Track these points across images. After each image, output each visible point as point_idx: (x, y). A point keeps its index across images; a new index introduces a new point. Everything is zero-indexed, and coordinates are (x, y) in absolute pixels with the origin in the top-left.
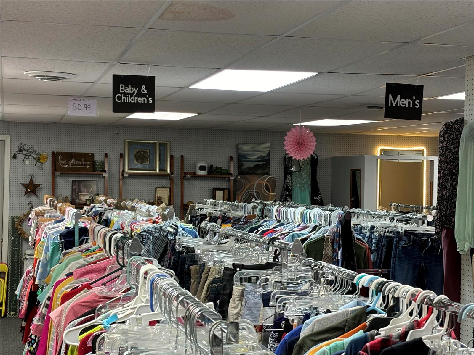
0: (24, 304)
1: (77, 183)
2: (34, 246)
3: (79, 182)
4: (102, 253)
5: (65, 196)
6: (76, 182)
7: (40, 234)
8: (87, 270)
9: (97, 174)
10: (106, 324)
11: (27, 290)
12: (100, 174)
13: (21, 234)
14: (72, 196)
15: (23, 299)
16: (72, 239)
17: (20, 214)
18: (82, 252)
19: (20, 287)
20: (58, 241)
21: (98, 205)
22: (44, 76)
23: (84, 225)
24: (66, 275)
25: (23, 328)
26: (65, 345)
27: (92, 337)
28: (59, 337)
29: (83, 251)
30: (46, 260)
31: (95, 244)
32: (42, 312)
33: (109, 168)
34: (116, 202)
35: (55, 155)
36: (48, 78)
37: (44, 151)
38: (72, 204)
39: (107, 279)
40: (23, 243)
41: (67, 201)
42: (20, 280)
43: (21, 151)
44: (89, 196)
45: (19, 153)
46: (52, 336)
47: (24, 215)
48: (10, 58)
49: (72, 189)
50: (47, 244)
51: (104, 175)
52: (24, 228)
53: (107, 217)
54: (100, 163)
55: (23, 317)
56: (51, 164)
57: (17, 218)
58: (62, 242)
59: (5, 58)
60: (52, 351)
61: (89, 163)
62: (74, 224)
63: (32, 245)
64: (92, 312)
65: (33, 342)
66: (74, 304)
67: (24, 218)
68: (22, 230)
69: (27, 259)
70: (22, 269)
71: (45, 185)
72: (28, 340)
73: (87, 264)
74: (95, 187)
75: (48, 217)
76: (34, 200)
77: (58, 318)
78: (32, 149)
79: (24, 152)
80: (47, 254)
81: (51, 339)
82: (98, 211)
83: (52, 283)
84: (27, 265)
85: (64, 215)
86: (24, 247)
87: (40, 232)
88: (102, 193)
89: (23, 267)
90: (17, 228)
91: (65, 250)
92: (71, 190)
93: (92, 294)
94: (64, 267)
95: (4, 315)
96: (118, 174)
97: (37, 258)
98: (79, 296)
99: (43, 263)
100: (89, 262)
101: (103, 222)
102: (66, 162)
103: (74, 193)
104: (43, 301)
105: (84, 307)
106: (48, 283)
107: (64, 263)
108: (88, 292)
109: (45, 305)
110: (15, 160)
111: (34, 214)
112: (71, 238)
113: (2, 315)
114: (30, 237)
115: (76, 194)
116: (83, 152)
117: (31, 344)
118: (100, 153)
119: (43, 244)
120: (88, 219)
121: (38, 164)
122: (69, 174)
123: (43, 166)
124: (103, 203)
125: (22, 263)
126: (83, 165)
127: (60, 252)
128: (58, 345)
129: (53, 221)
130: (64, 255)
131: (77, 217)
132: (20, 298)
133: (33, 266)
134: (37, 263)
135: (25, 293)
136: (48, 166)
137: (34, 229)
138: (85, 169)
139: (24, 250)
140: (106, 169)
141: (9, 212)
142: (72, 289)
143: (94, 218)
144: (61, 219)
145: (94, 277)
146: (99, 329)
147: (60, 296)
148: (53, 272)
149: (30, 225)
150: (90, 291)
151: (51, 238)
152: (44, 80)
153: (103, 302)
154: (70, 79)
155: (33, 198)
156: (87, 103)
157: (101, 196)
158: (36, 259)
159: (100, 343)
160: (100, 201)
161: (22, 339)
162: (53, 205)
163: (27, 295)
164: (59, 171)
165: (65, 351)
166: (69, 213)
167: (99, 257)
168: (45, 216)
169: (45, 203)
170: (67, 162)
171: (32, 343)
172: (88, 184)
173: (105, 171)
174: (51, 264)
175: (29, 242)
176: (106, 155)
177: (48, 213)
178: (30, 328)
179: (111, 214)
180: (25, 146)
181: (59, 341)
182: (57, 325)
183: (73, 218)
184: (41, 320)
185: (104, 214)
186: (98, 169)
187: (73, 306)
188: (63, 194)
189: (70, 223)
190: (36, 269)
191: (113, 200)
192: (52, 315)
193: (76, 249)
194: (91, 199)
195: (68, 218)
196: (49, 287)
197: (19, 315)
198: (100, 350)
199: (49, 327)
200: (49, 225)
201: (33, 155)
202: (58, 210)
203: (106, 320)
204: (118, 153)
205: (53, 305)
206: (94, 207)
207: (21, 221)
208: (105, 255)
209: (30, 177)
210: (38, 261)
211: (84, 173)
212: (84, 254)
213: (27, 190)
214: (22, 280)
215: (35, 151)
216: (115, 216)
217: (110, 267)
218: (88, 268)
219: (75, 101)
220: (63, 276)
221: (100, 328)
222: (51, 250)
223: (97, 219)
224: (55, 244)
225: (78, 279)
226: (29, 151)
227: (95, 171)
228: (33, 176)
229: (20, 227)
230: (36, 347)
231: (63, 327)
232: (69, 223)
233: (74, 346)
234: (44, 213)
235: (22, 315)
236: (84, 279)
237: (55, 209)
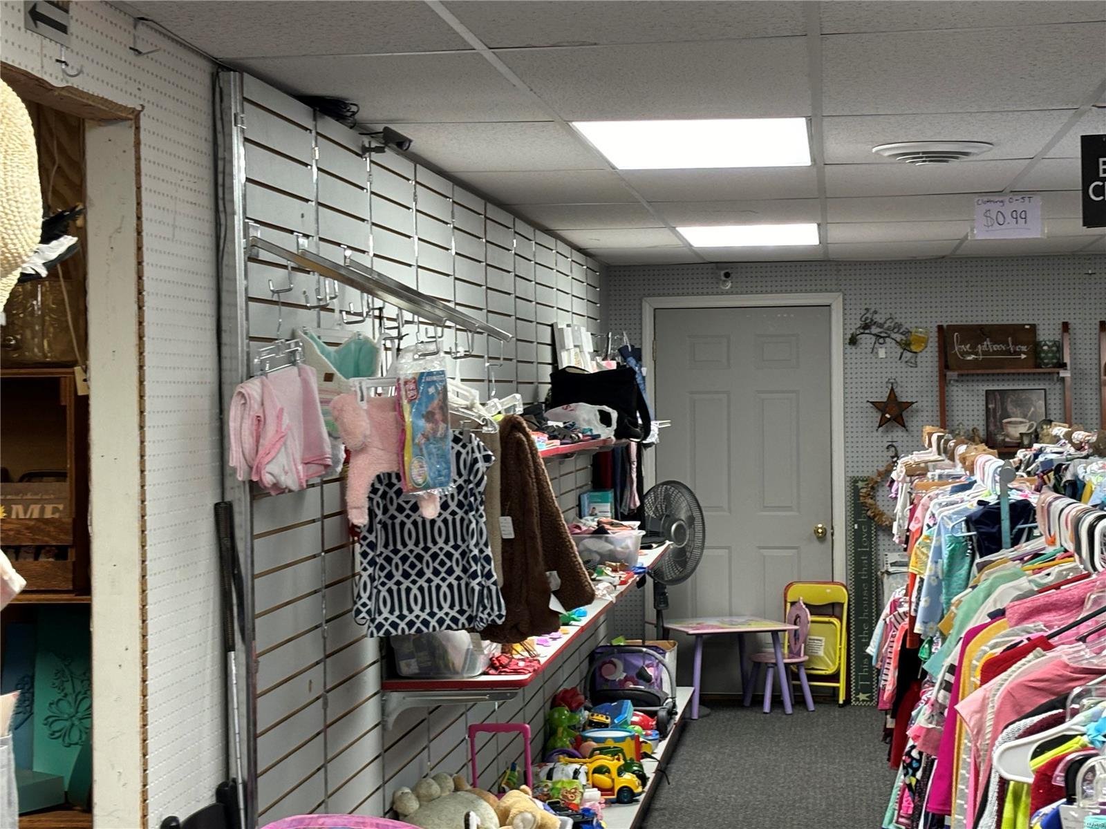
0: (889, 678)
1: (998, 397)
2: (905, 546)
3: (1003, 393)
4: (1072, 565)
5: (971, 428)
6: (997, 393)
7: (920, 518)
8: (1038, 603)
9: (1044, 373)
10: (1095, 734)
11: (895, 645)
12: (1052, 373)
13: (875, 516)
14: (987, 426)
15: (886, 666)
16: (994, 530)
17: (869, 470)
18: (1021, 559)
19: (878, 637)
20: (963, 533)
21: (1050, 448)
22: (918, 153)
23: (1021, 495)
24: (990, 615)
25: (888, 733)
26: (997, 779)
27: (1065, 765)
28: (980, 759)
29: (1026, 559)
30: (937, 577)
31: (1053, 543)
32: (936, 700)
33: (1073, 359)
34: (1094, 439)
35: (944, 333)
36: (927, 157)
37: (919, 325)
38: (989, 447)
39: (1088, 626)
40: (879, 538)
41: (977, 439)
42: (877, 622)
43: (866, 326)
44: (1028, 425)
45: (862, 331)
46: (965, 756)
47: (879, 474)
48: (841, 119)
49: (987, 409)
50: (937, 540)
51: (1063, 374)
52: (881, 503)
53: (1076, 476)
54: (1053, 346)
55: (887, 707)
56: (937, 354)
57: (863, 481)
58: (971, 536)
59: (829, 119)
60: (966, 791)
61: (1024, 348)
62: (999, 493)
63: (900, 542)
64: (1057, 704)
65: (915, 765)
66: (1012, 685)
67: (879, 479)
68: (874, 506)
69: (889, 573)
70: (881, 597)
71: (925, 404)
72: (904, 761)
73: (1036, 589)
74: (1042, 403)
75: (937, 477)
76: (900, 439)
77: (978, 716)
78: (890, 320)
79: (875, 330)
80: (939, 565)
81: (961, 762)
82: (1052, 460)
83: (957, 632)
84: (890, 587)
85: (972, 473)
86: (881, 548)
87: (918, 513)
88: (1058, 416)
89: (881, 592)
90: (864, 504)
91: (981, 557)
92: (984, 413)
93: (1055, 662)
94: (982, 595)
95: (844, 701)
96: (1097, 371)
97: (916, 573)
98: (1024, 665)
99: (929, 585)
100: (1040, 584)
101: (1065, 486)
102: (970, 348)
103: (992, 419)
104: (938, 673)
105: (1038, 692)
106: (945, 633)
107: (983, 586)
108: (1043, 656)
109: (944, 685)
110: (854, 348)
111: (902, 472)
112: (993, 528)
113: (841, 702)
114: (895, 525)
115: (995, 422)
116: (1010, 322)
117: (910, 771)
118: (1052, 322)
119: (928, 541)
120: (1028, 481)
121: (907, 355)
122: (978, 375)
123: (919, 359)
124: (1063, 441)
125: (879, 583)
126: (1011, 354)
127: (968, 560)
128: (981, 778)
129: (949, 488)
130: (981, 567)
131: (1006, 477)
132: (880, 663)
133: (907, 589)
134: (917, 585)
135: (890, 652)
136: (929, 359)
137: (904, 507)
138: (1017, 363)
139: (881, 553)
140: (1067, 360)
141: (846, 467)
142: (1005, 647)
143: (1042, 478)
144: (967, 482)
145: (1056, 620)
146: (1077, 746)
147: (977, 664)
148: (957, 607)
149: (893, 495)
150: (1050, 654)
151: (945, 528)
152: (918, 162)
153: (1082, 682)
154: (977, 154)
155: (897, 434)
156: (1019, 206)
157: (1056, 426)
158: (914, 576)
159: (1084, 780)
160: (1056, 436)
161: (887, 757)
162: (945, 449)
163: (895, 655)
164: (953, 370)
165: (998, 793)
166: (986, 468)
167: (1064, 573)
168: (929, 475)
169: (926, 446)
170: (974, 347)
171: (912, 768)
172: (1024, 397)
173: (1063, 366)
174: (948, 586)
175: (893, 535)
176: (1066, 327)
177: (935, 468)
178: (907, 733)
179: (1085, 468)
180: (876, 316)
181: (982, 769)
182: (975, 733)
183: (996, 482)
184: (936, 717)
185: (1066, 468)
186: (1046, 361)
187: (1012, 689)
188: (965, 423)
189: (989, 492)
190: (914, 599)
191: (1087, 434)
192: (962, 707)
193: (1006, 553)
194: (1031, 433)
195: (983, 481)
196: (950, 642)
197: (878, 702)
198: (1086, 796)
199: (957, 736)
200: (940, 497)
201: (893, 336)
202: (957, 461)
203: (1093, 725)
204: (1093, 322)
205: (961, 685)
206: (1040, 451)
207: (874, 487)
208: (1079, 568)
209: (890, 386)
210: (918, 580)
211: (1013, 371)
212: (1028, 566)
213: (883, 416)
214: (881, 622)
215: (898, 326)
216: (1094, 473)
217: (1093, 597)
218: (1041, 599)
219: (989, 206)
220: (980, 618)
221: (1080, 743)
222: (947, 556)
223: (1049, 480)
224: (955, 540)
225: (1016, 625)
226: (886, 326)
227: (1038, 366)
228: (897, 383)
229: (870, 501)
230: (922, 777)
231: (988, 736)
232: (986, 490)
233: (1019, 784)
234: (926, 470)
235: (885, 703)
236: (1032, 625)
237: (952, 458)
